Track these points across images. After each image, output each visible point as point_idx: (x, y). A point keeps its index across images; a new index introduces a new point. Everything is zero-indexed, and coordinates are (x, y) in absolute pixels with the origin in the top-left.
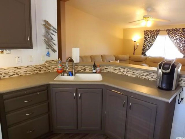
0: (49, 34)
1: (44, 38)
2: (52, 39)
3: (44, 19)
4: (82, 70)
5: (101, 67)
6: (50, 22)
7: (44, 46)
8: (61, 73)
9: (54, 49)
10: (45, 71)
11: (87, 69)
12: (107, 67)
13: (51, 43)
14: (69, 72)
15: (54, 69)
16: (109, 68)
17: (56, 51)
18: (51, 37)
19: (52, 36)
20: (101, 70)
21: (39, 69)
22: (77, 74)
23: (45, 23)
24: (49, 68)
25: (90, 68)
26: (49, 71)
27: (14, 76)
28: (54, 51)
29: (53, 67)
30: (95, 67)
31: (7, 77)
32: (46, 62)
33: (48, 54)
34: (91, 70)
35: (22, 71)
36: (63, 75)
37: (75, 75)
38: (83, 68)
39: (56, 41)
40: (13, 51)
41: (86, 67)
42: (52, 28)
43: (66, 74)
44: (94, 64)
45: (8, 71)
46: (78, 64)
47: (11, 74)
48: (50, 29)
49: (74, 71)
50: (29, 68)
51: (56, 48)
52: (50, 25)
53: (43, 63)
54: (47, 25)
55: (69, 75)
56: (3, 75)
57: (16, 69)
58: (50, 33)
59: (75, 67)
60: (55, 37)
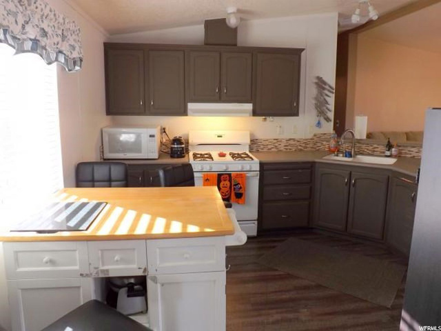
0: (322, 95)
1: (314, 102)
2: (327, 103)
3: (317, 75)
4: (368, 151)
5: (400, 148)
6: (325, 79)
7: (314, 112)
8: (333, 152)
9: (328, 118)
10: (312, 147)
11: (376, 149)
12: (412, 149)
13: (325, 108)
14: (346, 152)
15: (325, 146)
16: (417, 151)
17: (331, 121)
18: (325, 99)
19: (327, 98)
20: (400, 153)
21: (304, 145)
22: (359, 157)
23: (317, 81)
24: (319, 144)
25: (382, 148)
26: (318, 148)
27: (273, 149)
28: (328, 119)
29: (324, 143)
30: (390, 146)
31: (265, 150)
32: (315, 135)
33: (319, 124)
34: (384, 153)
35: (283, 145)
36: (337, 156)
37: (354, 157)
38: (371, 148)
39: (332, 106)
40: (276, 118)
41: (375, 146)
42: (327, 87)
43: (341, 155)
44: (389, 142)
45: (267, 143)
46: (362, 142)
47: (269, 147)
48: (324, 89)
49: (355, 151)
50: (292, 142)
51: (331, 115)
52: (325, 83)
53: (310, 136)
54: (321, 83)
55: (346, 156)
56: (262, 147)
57: (275, 141)
58: (324, 95)
59: (358, 145)
60: (331, 100)
